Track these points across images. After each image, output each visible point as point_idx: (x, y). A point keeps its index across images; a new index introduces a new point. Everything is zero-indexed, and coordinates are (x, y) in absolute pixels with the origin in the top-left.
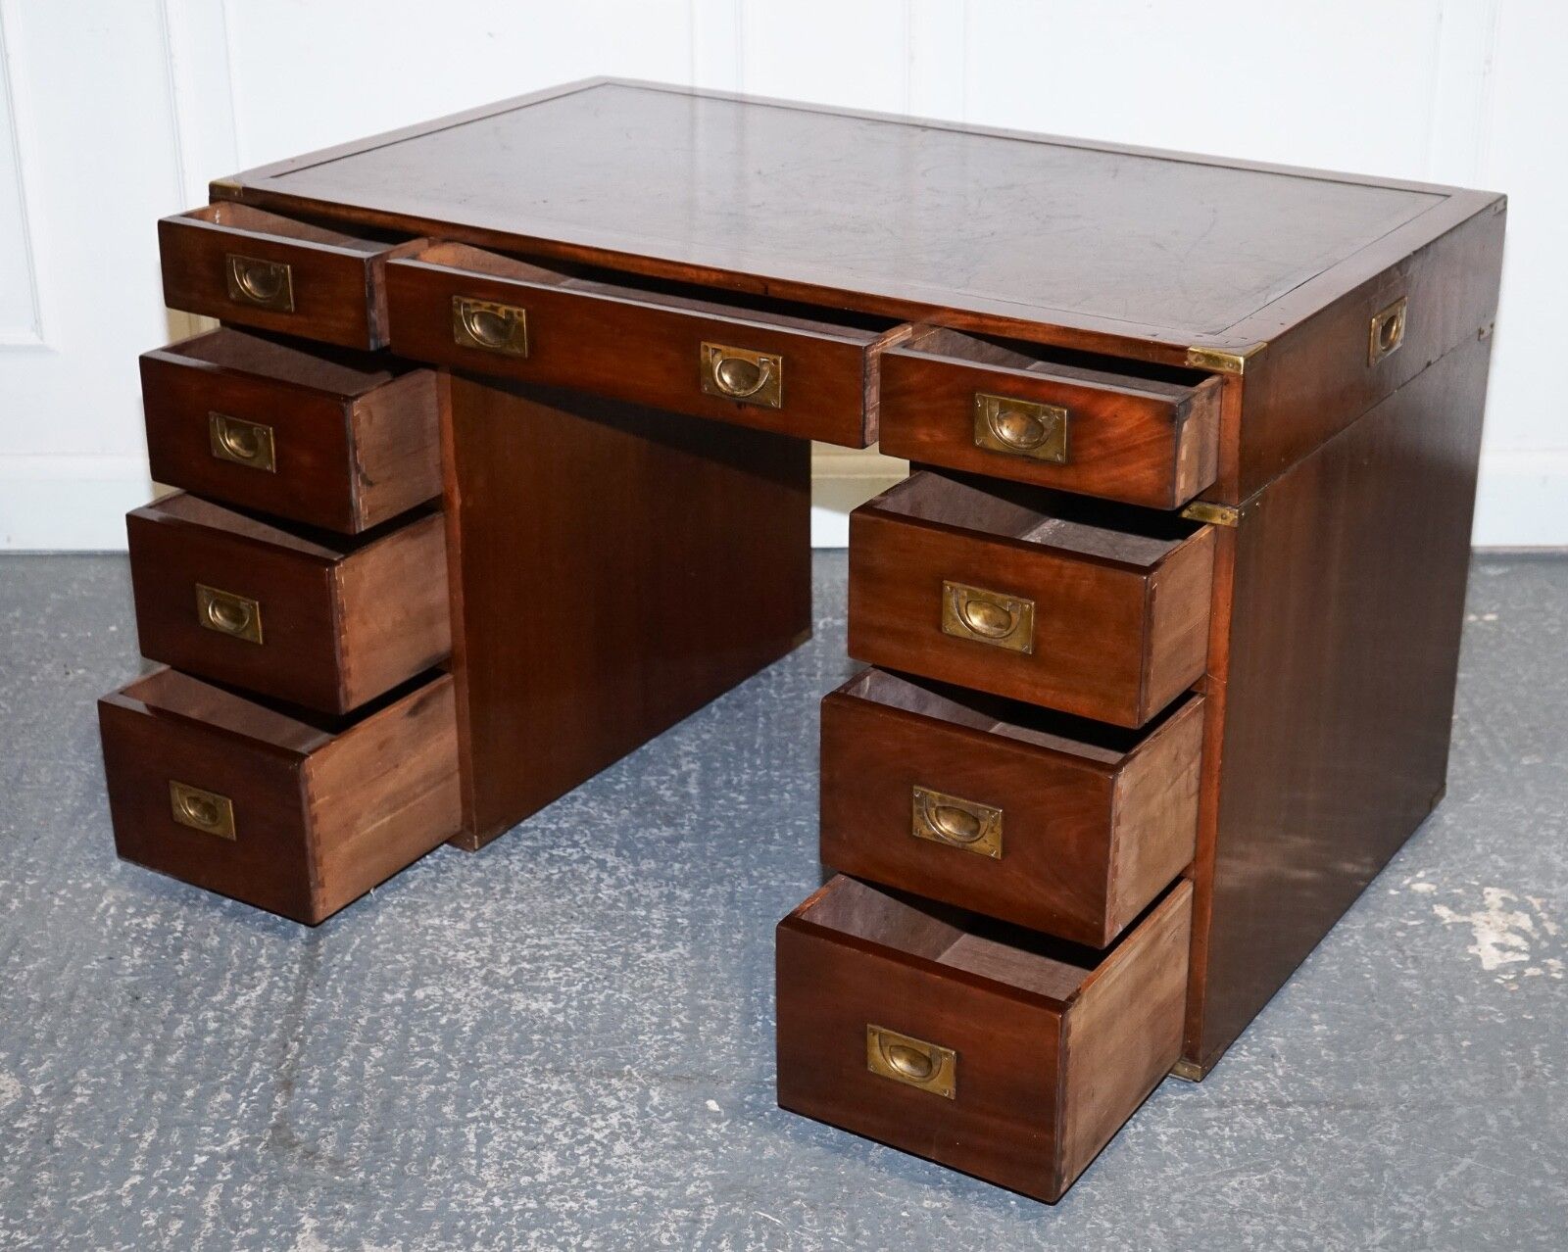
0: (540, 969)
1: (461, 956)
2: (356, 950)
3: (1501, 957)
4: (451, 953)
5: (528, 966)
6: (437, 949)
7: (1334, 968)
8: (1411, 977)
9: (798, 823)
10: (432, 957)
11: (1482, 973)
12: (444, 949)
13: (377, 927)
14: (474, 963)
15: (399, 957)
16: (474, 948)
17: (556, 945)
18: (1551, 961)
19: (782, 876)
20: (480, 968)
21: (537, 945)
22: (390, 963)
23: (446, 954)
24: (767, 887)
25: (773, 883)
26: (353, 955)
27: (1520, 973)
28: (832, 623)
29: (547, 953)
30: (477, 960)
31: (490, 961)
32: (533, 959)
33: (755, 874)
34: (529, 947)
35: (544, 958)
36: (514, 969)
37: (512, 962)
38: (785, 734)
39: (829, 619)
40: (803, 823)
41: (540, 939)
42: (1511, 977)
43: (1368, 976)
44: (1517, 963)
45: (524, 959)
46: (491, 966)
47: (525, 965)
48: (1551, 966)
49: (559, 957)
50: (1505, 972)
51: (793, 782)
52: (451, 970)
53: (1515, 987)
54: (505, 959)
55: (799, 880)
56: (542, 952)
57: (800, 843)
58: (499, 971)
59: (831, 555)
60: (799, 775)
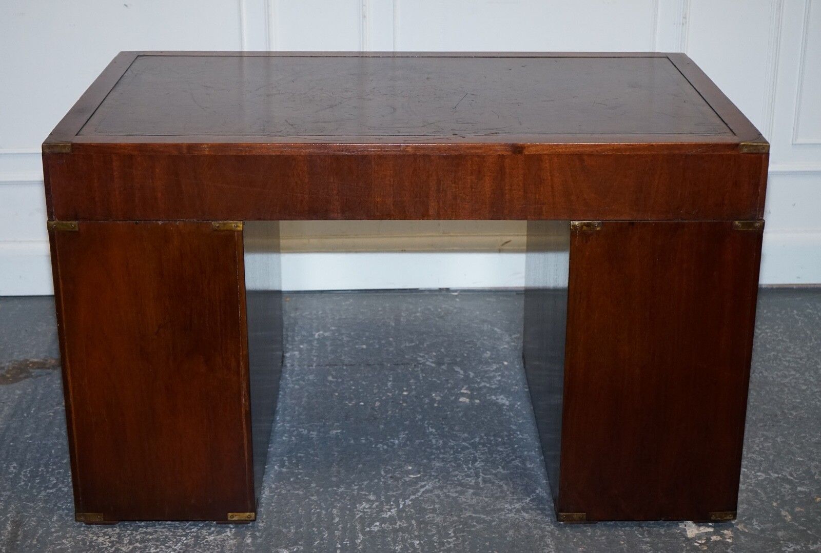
0: (146, 547)
1: (101, 539)
2: (39, 537)
3: (698, 530)
4: (95, 538)
5: (139, 545)
6: (87, 536)
7: (603, 538)
8: (647, 543)
9: (299, 455)
10: (83, 540)
11: (687, 539)
12: (91, 535)
13: (52, 523)
14: (108, 544)
15: (65, 541)
16: (108, 535)
17: (156, 532)
18: (726, 532)
19: (288, 488)
20: (111, 547)
21: (145, 532)
22: (59, 544)
23: (92, 539)
24: (280, 494)
25: (283, 492)
26: (37, 540)
27: (708, 539)
28: (323, 335)
29: (151, 537)
30: (110, 542)
31: (117, 542)
32: (142, 541)
33: (273, 486)
34: (140, 533)
35: (149, 540)
36: (131, 547)
37: (130, 543)
38: (293, 401)
39: (321, 332)
40: (302, 455)
41: (147, 529)
42: (703, 542)
43: (622, 543)
44: (707, 533)
45: (137, 541)
46: (118, 545)
47: (137, 545)
48: (725, 535)
49: (157, 539)
50: (700, 538)
51: (297, 430)
52: (94, 549)
53: (705, 548)
54: (126, 541)
55: (298, 489)
56: (148, 536)
57: (300, 467)
58: (123, 548)
59: (323, 295)
60: (301, 425)
